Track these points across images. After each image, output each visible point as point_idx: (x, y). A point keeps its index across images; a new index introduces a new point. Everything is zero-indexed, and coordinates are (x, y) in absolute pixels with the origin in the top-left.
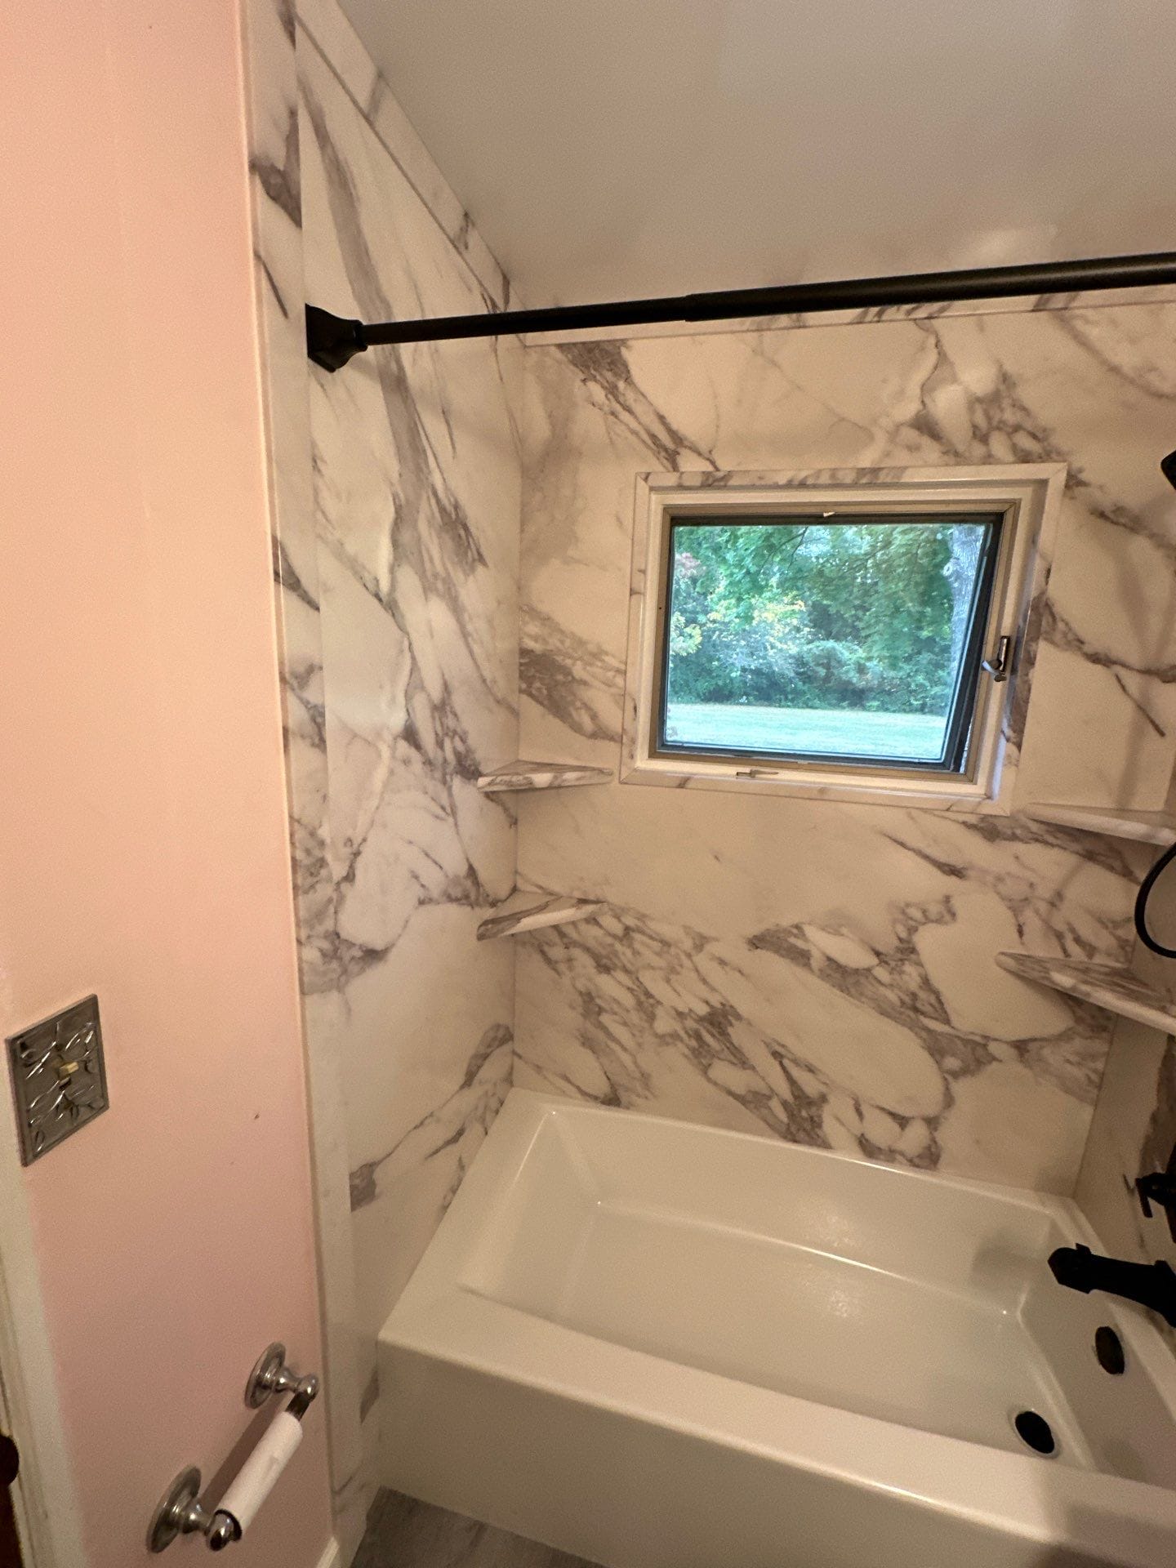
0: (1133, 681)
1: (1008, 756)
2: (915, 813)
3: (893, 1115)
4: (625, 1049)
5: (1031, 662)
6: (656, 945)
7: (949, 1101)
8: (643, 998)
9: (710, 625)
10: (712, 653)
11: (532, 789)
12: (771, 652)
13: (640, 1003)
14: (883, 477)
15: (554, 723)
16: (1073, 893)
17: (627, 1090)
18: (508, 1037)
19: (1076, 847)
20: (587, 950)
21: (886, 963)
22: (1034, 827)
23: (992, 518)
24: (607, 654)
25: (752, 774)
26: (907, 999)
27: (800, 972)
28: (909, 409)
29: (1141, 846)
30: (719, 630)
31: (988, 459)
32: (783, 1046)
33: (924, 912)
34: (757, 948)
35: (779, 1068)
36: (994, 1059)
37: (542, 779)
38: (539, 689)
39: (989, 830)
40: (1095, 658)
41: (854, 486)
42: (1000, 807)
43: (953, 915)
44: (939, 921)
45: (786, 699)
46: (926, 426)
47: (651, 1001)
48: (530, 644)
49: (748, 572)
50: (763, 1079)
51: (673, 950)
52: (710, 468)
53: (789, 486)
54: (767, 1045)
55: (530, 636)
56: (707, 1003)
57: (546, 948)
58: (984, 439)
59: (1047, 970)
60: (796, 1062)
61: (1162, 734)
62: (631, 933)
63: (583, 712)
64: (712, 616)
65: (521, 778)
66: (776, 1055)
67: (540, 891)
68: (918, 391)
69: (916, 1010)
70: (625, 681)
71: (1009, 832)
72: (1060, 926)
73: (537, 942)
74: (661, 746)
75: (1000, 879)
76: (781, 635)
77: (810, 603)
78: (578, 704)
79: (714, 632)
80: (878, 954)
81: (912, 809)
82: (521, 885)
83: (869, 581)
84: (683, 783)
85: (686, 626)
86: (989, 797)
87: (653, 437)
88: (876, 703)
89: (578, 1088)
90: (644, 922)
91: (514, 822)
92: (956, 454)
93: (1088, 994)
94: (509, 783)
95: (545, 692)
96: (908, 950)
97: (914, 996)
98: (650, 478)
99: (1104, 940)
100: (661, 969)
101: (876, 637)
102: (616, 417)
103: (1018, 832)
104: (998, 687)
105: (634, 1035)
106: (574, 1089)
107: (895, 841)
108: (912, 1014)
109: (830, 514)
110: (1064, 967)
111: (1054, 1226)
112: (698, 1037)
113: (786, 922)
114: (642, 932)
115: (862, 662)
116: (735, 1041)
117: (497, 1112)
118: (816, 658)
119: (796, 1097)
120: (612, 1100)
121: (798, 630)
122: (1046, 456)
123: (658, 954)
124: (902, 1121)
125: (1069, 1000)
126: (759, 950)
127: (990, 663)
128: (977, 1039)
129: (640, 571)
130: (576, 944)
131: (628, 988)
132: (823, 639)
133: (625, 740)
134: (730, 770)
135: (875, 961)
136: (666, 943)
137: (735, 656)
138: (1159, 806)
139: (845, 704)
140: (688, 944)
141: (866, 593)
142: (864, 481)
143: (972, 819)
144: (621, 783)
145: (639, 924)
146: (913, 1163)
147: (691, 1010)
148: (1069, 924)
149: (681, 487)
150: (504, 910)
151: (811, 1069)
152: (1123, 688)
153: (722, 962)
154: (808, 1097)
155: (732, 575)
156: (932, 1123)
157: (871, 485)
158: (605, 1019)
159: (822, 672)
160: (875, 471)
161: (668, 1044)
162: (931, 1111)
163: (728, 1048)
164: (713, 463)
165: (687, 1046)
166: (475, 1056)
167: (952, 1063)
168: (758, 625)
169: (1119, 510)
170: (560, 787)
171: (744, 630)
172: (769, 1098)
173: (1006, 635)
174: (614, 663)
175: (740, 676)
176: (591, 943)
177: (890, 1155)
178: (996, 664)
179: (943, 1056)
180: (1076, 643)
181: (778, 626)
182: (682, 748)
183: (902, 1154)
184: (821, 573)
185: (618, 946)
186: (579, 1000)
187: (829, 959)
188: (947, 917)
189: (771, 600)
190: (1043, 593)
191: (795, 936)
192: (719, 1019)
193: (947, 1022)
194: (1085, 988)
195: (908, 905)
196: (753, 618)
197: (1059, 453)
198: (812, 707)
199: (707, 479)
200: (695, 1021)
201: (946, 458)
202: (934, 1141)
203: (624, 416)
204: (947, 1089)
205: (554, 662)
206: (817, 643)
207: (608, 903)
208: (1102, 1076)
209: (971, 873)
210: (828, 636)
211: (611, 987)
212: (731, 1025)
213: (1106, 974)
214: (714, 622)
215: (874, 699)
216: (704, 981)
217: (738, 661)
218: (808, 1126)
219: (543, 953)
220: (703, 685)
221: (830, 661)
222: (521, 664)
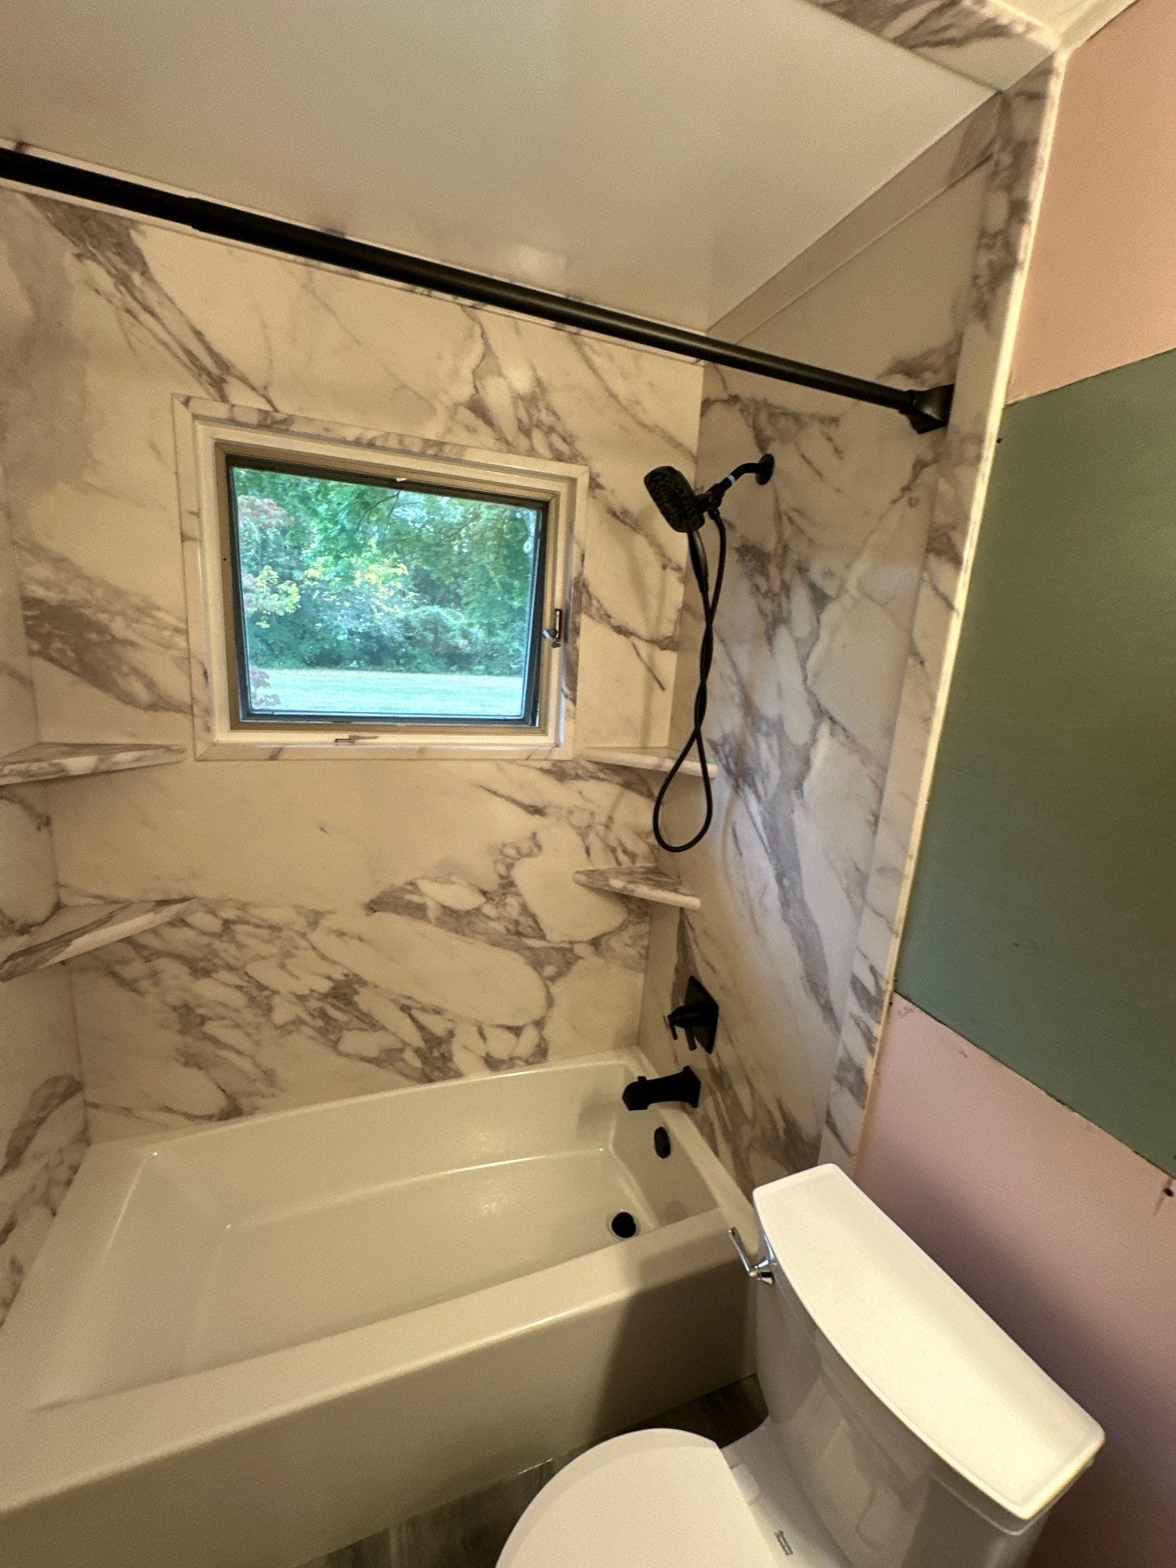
0: (643, 648)
1: (568, 710)
2: (503, 764)
3: (509, 1028)
4: (239, 1053)
5: (577, 631)
6: (264, 933)
7: (550, 1001)
8: (255, 992)
9: (308, 583)
10: (315, 614)
11: (65, 778)
12: (378, 615)
13: (252, 1000)
14: (447, 451)
15: (89, 693)
16: (621, 815)
17: (248, 1095)
18: (75, 1087)
19: (618, 779)
20: (178, 957)
21: (492, 899)
22: (590, 767)
23: (541, 505)
24: (158, 609)
25: (351, 740)
26: (512, 927)
27: (418, 925)
28: (464, 392)
29: (655, 772)
30: (320, 589)
31: (532, 452)
32: (410, 998)
33: (518, 849)
34: (375, 911)
35: (408, 1020)
36: (579, 958)
37: (79, 764)
38: (61, 651)
39: (559, 773)
40: (619, 630)
41: (421, 455)
42: (565, 753)
43: (540, 847)
44: (530, 855)
45: (398, 663)
46: (478, 408)
47: (266, 993)
48: (39, 592)
49: (343, 529)
50: (394, 1034)
51: (285, 934)
52: (268, 408)
53: (357, 443)
54: (395, 1001)
55: (39, 582)
56: (329, 978)
57: (118, 969)
58: (527, 434)
59: (606, 879)
60: (424, 1009)
61: (663, 689)
62: (232, 926)
63: (133, 679)
64: (311, 573)
65: (44, 764)
66: (405, 1009)
67: (99, 902)
68: (470, 375)
69: (519, 934)
70: (188, 642)
71: (573, 772)
72: (613, 843)
73: (103, 963)
74: (244, 715)
75: (570, 812)
76: (386, 598)
77: (412, 567)
78: (125, 669)
79: (314, 590)
80: (484, 893)
81: (499, 761)
82: (65, 898)
83: (465, 550)
84: (275, 755)
85: (280, 583)
86: (557, 745)
87: (189, 353)
88: (482, 667)
89: (185, 1114)
90: (246, 912)
91: (46, 822)
92: (507, 442)
93: (633, 891)
94: (27, 774)
95: (71, 654)
96: (508, 884)
97: (517, 923)
98: (192, 403)
99: (640, 848)
100: (272, 956)
101: (474, 605)
102: (134, 317)
103: (580, 772)
104: (556, 652)
105: (249, 1035)
106: (181, 1118)
107: (489, 790)
108: (515, 938)
109: (403, 479)
110: (619, 874)
111: (627, 1069)
112: (323, 1014)
113: (399, 881)
114: (246, 922)
115: (465, 627)
116: (363, 1008)
117: (69, 1183)
118: (425, 623)
119: (426, 1041)
120: (232, 1111)
121: (404, 594)
122: (574, 458)
123: (268, 942)
124: (516, 1031)
125: (623, 898)
126: (376, 914)
127: (548, 631)
128: (566, 945)
129: (192, 513)
130: (159, 954)
131: (236, 987)
132: (428, 604)
133: (196, 710)
134: (328, 737)
135: (482, 899)
136: (275, 928)
137: (340, 618)
138: (665, 743)
139: (454, 668)
140: (300, 924)
141: (462, 563)
142: (430, 452)
143: (547, 765)
144: (197, 760)
145: (240, 913)
146: (528, 1062)
147: (312, 991)
148: (619, 841)
149: (233, 422)
150: (44, 935)
151: (437, 1012)
152: (638, 654)
153: (341, 934)
154: (438, 1038)
155: (325, 530)
156: (539, 1024)
157: (436, 457)
158: (211, 1028)
159: (430, 637)
160: (440, 444)
161: (290, 1032)
162: (537, 1014)
163: (356, 1017)
164: (270, 402)
165: (313, 1028)
166: (22, 1126)
167: (550, 970)
168: (361, 586)
169: (625, 512)
170: (108, 772)
171: (347, 591)
172: (402, 1050)
173: (559, 608)
174: (170, 620)
175: (348, 639)
176: (181, 948)
177: (510, 1063)
178: (553, 633)
179: (542, 967)
180: (606, 618)
181: (382, 589)
182: (272, 716)
183: (519, 1058)
184: (418, 538)
185: (218, 945)
186: (173, 1016)
187: (443, 907)
188: (536, 850)
189: (373, 561)
190: (580, 574)
191: (411, 892)
192: (344, 992)
193: (543, 937)
194: (631, 886)
195: (504, 845)
196: (354, 578)
197: (583, 458)
198: (424, 672)
199: (265, 419)
200: (318, 999)
201: (498, 444)
202: (542, 1039)
203: (145, 317)
204: (548, 993)
205: (80, 617)
206: (423, 608)
207: (200, 899)
208: (647, 949)
209: (548, 811)
210: (432, 602)
211: (213, 991)
212: (357, 993)
213: (643, 873)
214: (313, 579)
215: (480, 663)
216: (324, 957)
217: (344, 625)
218: (440, 1063)
219: (114, 975)
220: (308, 648)
221: (435, 625)
222: (26, 618)
